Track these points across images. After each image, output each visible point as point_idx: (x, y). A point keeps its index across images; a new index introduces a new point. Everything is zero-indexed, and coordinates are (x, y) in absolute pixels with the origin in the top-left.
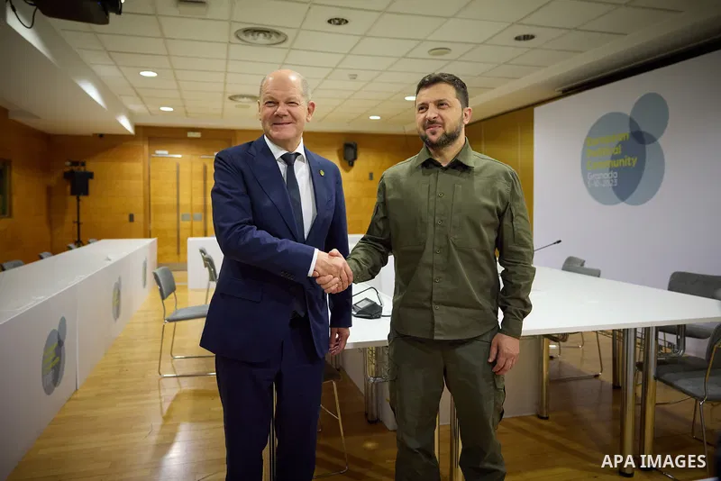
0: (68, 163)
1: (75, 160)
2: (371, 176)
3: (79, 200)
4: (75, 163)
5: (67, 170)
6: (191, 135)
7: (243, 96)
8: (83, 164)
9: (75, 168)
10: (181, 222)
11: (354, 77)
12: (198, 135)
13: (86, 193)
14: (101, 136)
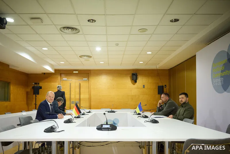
0: (34, 84)
1: (36, 82)
2: (144, 86)
3: (36, 96)
4: (36, 84)
5: (33, 86)
6: (74, 72)
7: (85, 56)
8: (39, 84)
9: (36, 85)
10: (71, 104)
11: (117, 45)
12: (77, 72)
13: (38, 94)
14: (44, 73)
